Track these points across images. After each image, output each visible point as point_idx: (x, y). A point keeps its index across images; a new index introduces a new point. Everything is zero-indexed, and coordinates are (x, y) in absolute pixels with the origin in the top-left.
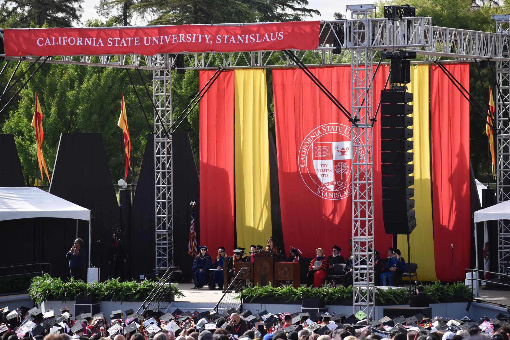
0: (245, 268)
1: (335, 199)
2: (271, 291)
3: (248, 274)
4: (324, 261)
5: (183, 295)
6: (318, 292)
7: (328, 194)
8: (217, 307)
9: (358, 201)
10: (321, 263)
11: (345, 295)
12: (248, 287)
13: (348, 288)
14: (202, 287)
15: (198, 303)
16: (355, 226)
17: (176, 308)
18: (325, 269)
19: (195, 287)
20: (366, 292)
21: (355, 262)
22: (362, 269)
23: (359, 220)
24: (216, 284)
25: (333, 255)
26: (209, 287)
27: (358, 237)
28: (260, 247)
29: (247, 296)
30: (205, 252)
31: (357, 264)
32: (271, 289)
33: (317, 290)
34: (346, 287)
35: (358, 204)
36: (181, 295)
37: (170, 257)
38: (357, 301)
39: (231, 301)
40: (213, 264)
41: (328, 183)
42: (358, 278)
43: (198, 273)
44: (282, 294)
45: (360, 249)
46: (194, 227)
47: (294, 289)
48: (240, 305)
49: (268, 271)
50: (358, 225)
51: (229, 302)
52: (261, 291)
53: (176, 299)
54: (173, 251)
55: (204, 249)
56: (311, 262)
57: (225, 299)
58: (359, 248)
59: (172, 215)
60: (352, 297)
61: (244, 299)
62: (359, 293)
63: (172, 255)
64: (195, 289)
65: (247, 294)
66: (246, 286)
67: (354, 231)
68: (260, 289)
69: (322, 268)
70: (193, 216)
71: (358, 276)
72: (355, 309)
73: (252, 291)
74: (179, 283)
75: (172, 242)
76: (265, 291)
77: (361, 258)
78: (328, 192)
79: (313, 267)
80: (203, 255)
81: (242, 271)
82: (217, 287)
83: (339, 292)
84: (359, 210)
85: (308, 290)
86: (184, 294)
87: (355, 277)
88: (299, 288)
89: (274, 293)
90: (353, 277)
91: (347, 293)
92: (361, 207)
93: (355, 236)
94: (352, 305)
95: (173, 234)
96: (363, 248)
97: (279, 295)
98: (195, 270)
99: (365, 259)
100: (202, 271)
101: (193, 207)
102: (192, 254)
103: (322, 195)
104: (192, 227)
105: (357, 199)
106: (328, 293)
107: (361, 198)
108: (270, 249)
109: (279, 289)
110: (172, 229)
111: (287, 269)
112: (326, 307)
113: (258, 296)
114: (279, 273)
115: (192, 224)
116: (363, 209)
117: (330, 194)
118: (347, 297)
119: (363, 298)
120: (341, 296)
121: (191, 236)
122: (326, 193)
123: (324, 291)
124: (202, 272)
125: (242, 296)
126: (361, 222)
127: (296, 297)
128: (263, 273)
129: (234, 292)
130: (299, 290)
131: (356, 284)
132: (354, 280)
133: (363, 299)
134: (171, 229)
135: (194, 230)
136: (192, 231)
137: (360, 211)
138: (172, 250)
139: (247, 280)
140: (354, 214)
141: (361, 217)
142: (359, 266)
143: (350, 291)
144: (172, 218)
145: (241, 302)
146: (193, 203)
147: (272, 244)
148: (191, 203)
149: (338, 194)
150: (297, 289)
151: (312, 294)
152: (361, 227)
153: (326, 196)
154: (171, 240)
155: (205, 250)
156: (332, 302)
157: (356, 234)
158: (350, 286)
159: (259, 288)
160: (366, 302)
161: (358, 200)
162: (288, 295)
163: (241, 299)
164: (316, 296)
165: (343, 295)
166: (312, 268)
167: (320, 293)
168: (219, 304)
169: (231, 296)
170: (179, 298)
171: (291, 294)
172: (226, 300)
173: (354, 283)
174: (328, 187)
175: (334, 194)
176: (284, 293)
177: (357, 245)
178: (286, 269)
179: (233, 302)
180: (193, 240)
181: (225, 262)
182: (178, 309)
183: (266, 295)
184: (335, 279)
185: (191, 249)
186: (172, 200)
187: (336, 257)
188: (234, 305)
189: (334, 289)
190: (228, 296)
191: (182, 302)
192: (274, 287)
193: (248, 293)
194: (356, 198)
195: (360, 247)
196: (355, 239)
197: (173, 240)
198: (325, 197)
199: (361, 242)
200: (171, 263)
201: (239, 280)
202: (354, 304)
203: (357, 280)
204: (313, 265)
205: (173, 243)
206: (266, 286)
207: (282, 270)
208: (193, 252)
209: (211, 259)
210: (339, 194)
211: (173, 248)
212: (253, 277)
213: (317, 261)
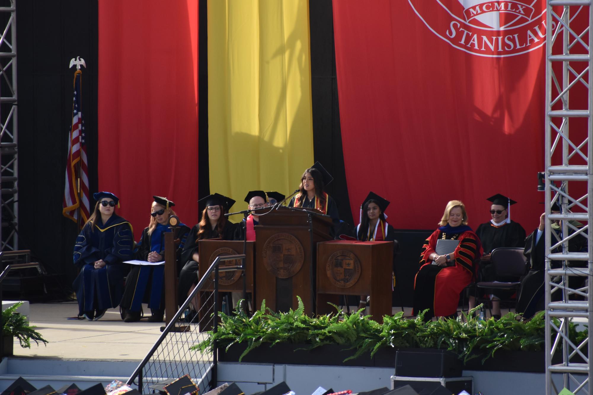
0: (226, 258)
1: (499, 53)
2: (303, 326)
3: (238, 275)
4: (464, 240)
5: (38, 338)
6: (444, 332)
7: (480, 40)
8: (139, 373)
9: (566, 60)
10: (455, 243)
11: (522, 341)
12: (235, 315)
13: (533, 319)
14: (101, 313)
15: (85, 361)
16: (554, 133)
17: (17, 377)
18: (469, 262)
19: (81, 314)
20: (586, 333)
21: (554, 241)
22: (574, 264)
23: (565, 116)
24: (145, 306)
25: (492, 221)
26: (123, 316)
27: (563, 167)
28: (278, 197)
29: (232, 340)
30: (112, 209)
31: (559, 250)
32: (304, 322)
33: (439, 325)
34: (528, 316)
35: (565, 67)
36: (33, 338)
37: (6, 224)
38: (557, 359)
39: (182, 354)
40: (136, 247)
41: (481, 6)
42: (560, 291)
43: (88, 273)
44: (336, 337)
45: (570, 202)
46: (80, 133)
47: (371, 322)
48: (208, 370)
49: (298, 266)
50: (563, 131)
51: (177, 359)
52: (273, 328)
53: (18, 349)
54: (16, 205)
55: (108, 200)
56: (427, 243)
57: (165, 350)
58: (566, 201)
59: (15, 97)
60: (543, 345)
61: (222, 351)
62: (563, 335)
63: (12, 218)
64: (79, 318)
65: (230, 336)
66: (231, 312)
67: (550, 150)
68: (270, 322)
69: (458, 260)
70: (77, 102)
71: (561, 286)
72: (552, 382)
73: (246, 326)
74: (31, 303)
75: (15, 179)
76: (284, 326)
77: (571, 231)
78: (480, 33)
79: (434, 255)
80: (105, 219)
81: (217, 266)
82: (147, 314)
83: (505, 331)
84: (567, 86)
85: (412, 326)
86: (44, 334)
87: (553, 287)
88: (386, 319)
89: (311, 332)
90: (547, 288)
91: (528, 335)
92: (572, 77)
93: (554, 163)
94: (543, 371)
95: (16, 156)
96: (577, 202)
97: (327, 338)
98: (81, 263)
99: (584, 234)
100: (103, 267)
101: (78, 77)
102: (75, 217)
103: (463, 42)
104: (75, 134)
105: (561, 53)
106: (471, 333)
107: (573, 51)
108: (307, 200)
109: (327, 320)
110: (15, 142)
111: (352, 262)
112: (467, 374)
113: (263, 343)
114: (329, 273)
115: (76, 127)
116: (579, 82)
117: (485, 38)
118: (531, 347)
119: (577, 349)
120: (510, 342)
121: (73, 164)
122: (475, 36)
123: (460, 327)
124: (102, 269)
125: (215, 340)
126: (573, 120)
127: (378, 345)
128: (282, 274)
129: (195, 328)
130: (387, 324)
131: (554, 309)
132: (547, 297)
133: (577, 354)
134: (11, 140)
135: (82, 144)
136: (75, 148)
137: (571, 90)
138: (13, 202)
139: (235, 294)
140: (553, 99)
141: (571, 108)
142: (566, 256)
143: (537, 329)
144: (14, 108)
145: (212, 359)
146: (78, 63)
147: (311, 185)
148: (72, 62)
149: (509, 39)
150: (381, 322)
151: (424, 337)
152: (571, 137)
153: (473, 45)
154: (12, 174)
155: (111, 205)
156: (483, 361)
157: (557, 160)
158: (538, 316)
159: (268, 316)
160: (585, 362)
161: (566, 56)
162: (353, 338)
163: (214, 350)
164: (436, 344)
165: (518, 340)
166: (430, 260)
167: (448, 333)
168: (147, 366)
169: (184, 339)
170: (28, 346)
171: (363, 335)
172: (166, 353)
173: (550, 304)
174: (481, 18)
175: (497, 40)
176: (339, 334)
177: (559, 191)
178: (350, 263)
179: (188, 359)
180: (78, 175)
181: (170, 241)
182: (21, 379)
183: (289, 338)
184: (497, 292)
185: (74, 202)
186: (14, 52)
187: (500, 227)
188: (191, 368)
189: (491, 324)
190: (174, 339)
191: (35, 358)
192: (310, 316)
193: (234, 332)
194: (558, 49)
195: (568, 197)
196: (552, 173)
197: (16, 175)
198: (472, 48)
199: (572, 183)
200: (11, 243)
201: (208, 294)
202: (550, 367)
203: (557, 296)
204: (434, 250)
205: (16, 184)
206: (287, 311)
207: (339, 264)
208: (78, 210)
209: (129, 233)
210: (513, 41)
211: (16, 197)
212: (252, 285)
213: (444, 237)
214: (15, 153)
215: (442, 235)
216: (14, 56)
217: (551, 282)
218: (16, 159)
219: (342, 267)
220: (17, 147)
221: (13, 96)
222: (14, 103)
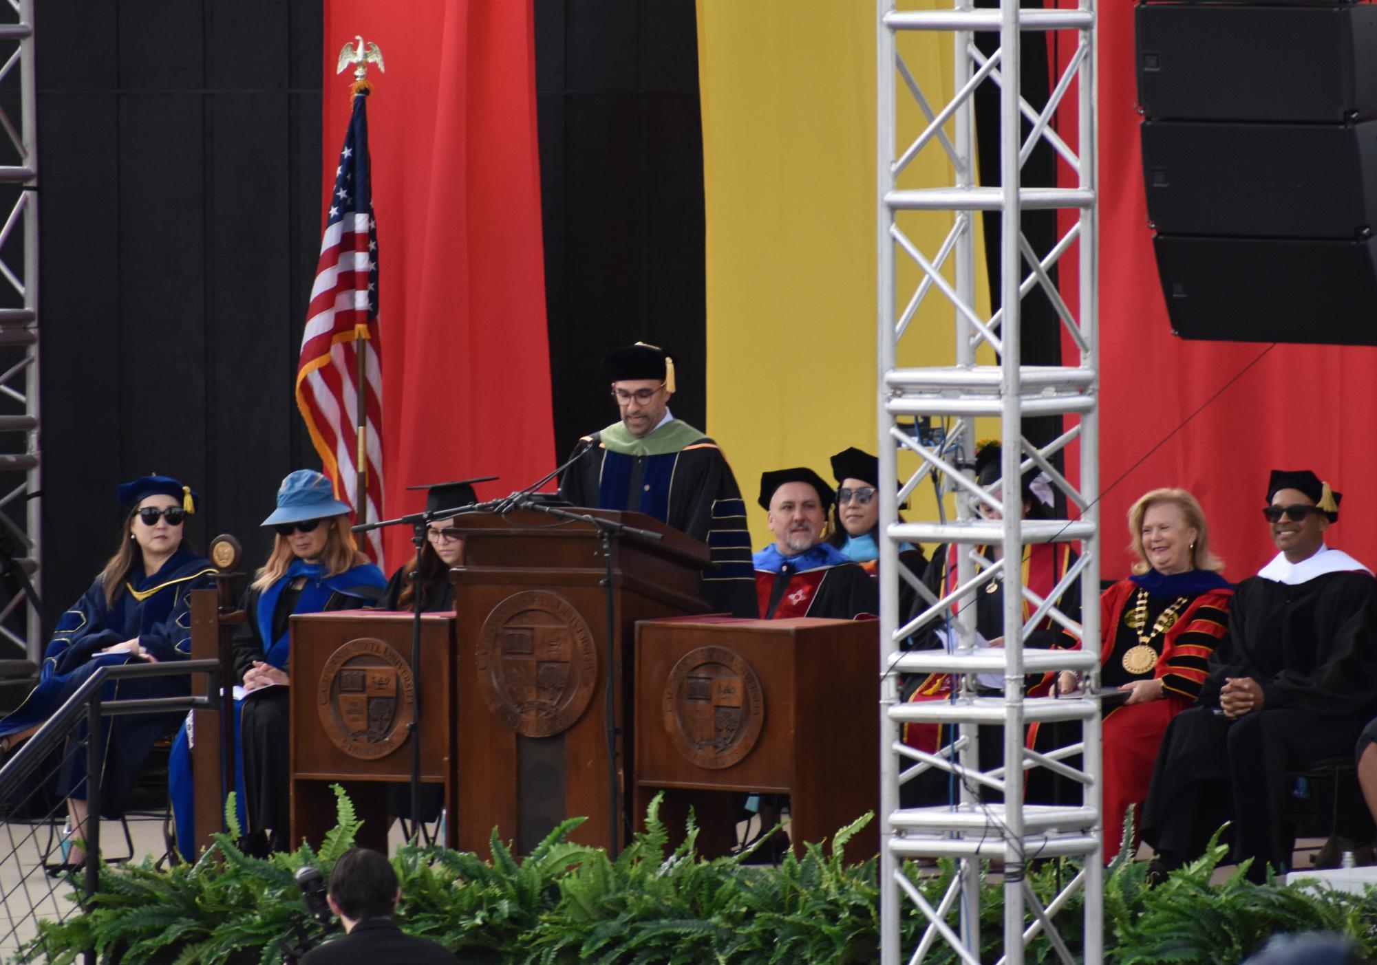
54: (34, 506)
59: (29, 165)
75: (31, 425)
87: (907, 762)
95: (34, 351)
110: (30, 307)
111: (737, 683)
114: (670, 719)
128: (534, 724)
134: (17, 300)
138: (25, 497)
144: (27, 197)
178: (732, 687)
186: (27, 21)
197: (33, 412)
205: (33, 438)
207: (699, 691)
211: (33, 482)
212: (446, 759)
213: (1141, 605)
214: (32, 341)
215: (1137, 599)
216: (24, 35)
217: (898, 742)
218: (31, 361)
219: (709, 699)
220: (34, 324)
221: (24, 162)
222: (25, 185)
